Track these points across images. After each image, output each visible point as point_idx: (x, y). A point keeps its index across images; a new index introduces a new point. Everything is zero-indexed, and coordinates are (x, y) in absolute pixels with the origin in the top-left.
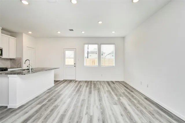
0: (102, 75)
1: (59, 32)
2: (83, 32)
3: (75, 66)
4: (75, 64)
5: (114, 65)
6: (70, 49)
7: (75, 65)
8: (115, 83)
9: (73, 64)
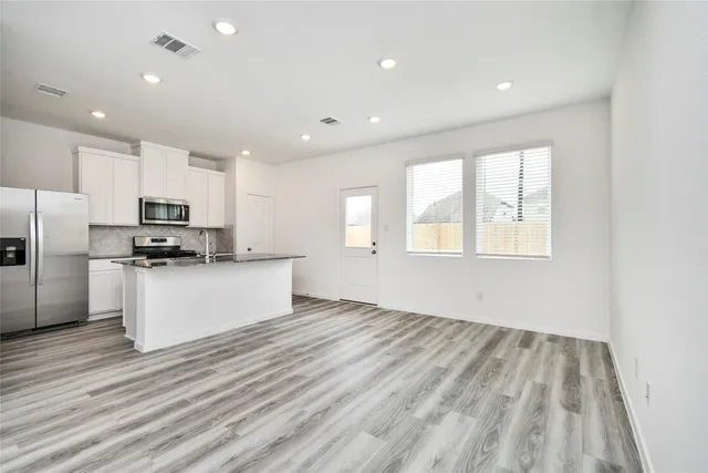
0: (480, 297)
1: (306, 137)
2: (374, 120)
3: (374, 252)
4: (374, 244)
5: (549, 253)
6: (359, 190)
7: (374, 248)
8: (535, 345)
9: (370, 245)
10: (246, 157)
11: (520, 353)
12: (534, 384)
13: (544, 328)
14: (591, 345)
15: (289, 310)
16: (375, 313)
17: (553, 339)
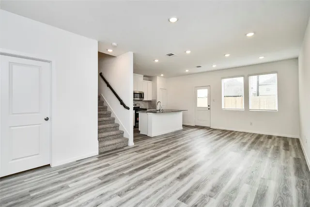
0: (251, 124)
1: (187, 71)
2: (214, 66)
3: (209, 109)
5: (277, 109)
6: (203, 87)
7: (209, 107)
8: (273, 138)
9: (207, 106)
10: (162, 77)
11: (268, 140)
12: (275, 146)
13: (275, 134)
14: (293, 139)
15: (181, 128)
16: (210, 130)
17: (279, 137)
